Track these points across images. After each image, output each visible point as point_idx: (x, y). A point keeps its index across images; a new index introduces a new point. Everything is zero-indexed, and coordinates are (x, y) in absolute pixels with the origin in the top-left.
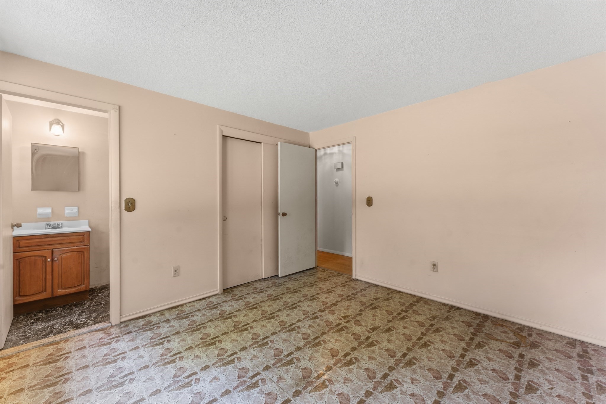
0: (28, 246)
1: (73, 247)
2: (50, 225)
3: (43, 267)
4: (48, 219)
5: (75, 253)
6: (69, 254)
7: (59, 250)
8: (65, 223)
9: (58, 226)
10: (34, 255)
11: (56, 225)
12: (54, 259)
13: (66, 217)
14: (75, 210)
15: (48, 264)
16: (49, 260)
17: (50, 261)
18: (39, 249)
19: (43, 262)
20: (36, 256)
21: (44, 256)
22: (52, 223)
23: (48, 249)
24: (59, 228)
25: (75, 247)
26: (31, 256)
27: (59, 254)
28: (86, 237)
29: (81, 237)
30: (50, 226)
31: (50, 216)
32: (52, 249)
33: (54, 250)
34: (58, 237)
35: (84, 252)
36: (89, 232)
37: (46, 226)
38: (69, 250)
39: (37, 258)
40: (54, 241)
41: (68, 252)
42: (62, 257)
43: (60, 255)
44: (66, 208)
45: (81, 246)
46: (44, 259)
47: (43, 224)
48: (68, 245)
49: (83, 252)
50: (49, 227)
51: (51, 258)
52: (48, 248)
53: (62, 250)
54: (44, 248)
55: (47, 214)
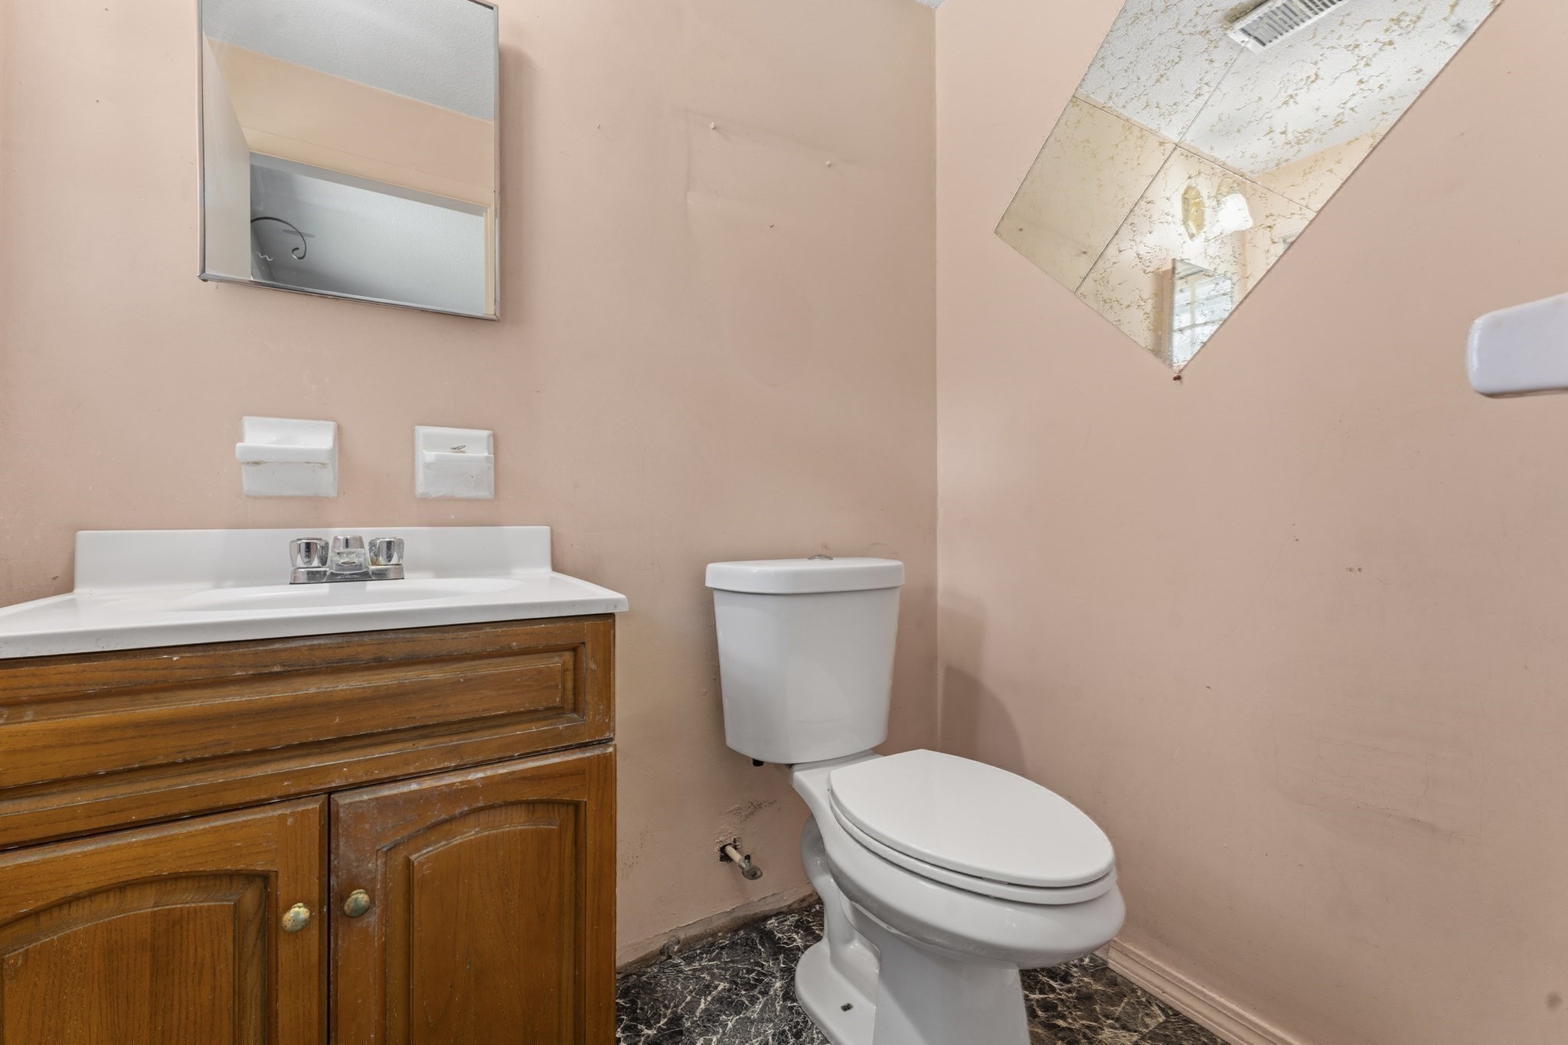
0: (93, 777)
1: (501, 760)
2: (325, 547)
3: (238, 993)
4: (314, 506)
5: (516, 823)
6: (469, 834)
7: (383, 804)
8: (416, 539)
9: (374, 563)
10: (151, 872)
11: (361, 556)
12: (343, 897)
13: (425, 500)
14: (477, 446)
15: (285, 951)
16: (299, 912)
17: (307, 924)
18: (204, 803)
19: (238, 940)
20: (175, 878)
21: (250, 877)
22: (333, 534)
23: (286, 799)
24: (381, 575)
25: (511, 759)
26: (122, 887)
27: (386, 844)
28: (593, 666)
29: (556, 662)
30: (324, 562)
31: (326, 482)
32: (330, 792)
33: (343, 800)
34: (380, 664)
35: (577, 806)
36: (612, 615)
37: (300, 561)
38: (470, 789)
39: (184, 900)
40: (347, 704)
41: (464, 815)
42: (408, 863)
43: (395, 847)
44: (422, 431)
45: (556, 751)
46: (250, 897)
47: (281, 542)
48: (455, 741)
49: (567, 803)
50: (316, 562)
51: (315, 892)
52: (288, 786)
53: (410, 798)
54: (247, 782)
55: (308, 462)
